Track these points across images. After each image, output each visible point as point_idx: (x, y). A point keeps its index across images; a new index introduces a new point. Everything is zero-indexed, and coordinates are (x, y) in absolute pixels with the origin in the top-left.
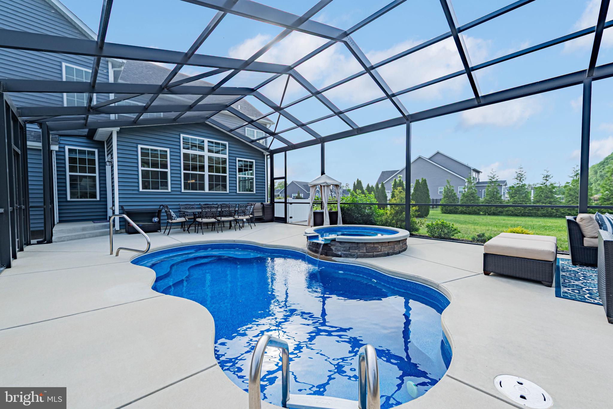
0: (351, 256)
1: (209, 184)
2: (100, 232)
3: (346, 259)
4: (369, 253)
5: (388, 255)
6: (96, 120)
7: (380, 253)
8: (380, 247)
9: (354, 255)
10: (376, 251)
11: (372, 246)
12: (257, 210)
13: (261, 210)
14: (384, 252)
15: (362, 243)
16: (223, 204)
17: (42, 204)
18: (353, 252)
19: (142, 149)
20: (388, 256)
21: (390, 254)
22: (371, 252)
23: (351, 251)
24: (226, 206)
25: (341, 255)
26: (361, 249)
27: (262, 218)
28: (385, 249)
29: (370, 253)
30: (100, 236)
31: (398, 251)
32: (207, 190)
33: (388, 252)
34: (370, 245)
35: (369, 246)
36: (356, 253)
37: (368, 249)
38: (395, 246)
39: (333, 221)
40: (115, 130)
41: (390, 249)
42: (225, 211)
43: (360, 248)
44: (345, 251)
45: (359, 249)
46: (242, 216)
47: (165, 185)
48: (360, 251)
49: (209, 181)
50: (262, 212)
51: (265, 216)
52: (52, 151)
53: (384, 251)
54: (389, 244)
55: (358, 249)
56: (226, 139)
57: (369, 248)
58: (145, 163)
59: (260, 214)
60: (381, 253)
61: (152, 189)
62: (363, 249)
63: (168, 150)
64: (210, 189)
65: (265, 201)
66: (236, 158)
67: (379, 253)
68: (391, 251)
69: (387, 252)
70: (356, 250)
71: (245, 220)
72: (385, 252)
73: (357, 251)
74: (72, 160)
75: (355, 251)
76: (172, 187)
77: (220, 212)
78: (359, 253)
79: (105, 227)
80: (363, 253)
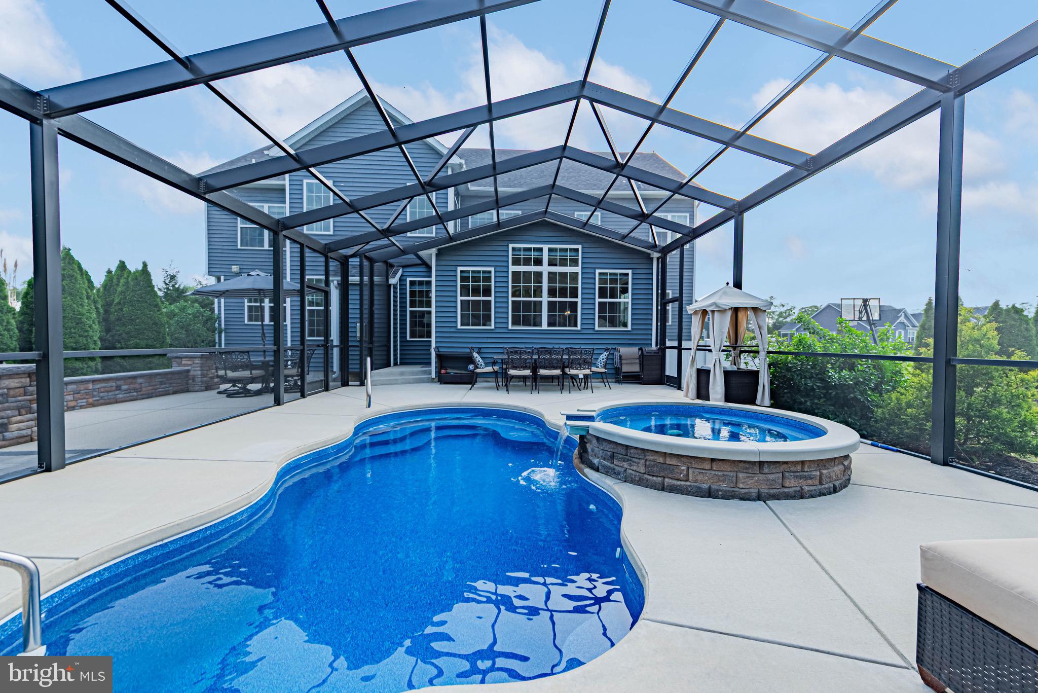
0: (615, 473)
1: (549, 316)
2: (414, 379)
3: (603, 480)
4: (653, 476)
5: (710, 494)
6: (412, 243)
7: (683, 483)
8: (683, 468)
9: (619, 473)
10: (670, 476)
11: (661, 460)
12: (629, 361)
13: (637, 361)
14: (696, 484)
15: (636, 448)
16: (571, 348)
17: (358, 344)
18: (618, 466)
19: (462, 272)
20: (709, 496)
21: (720, 493)
22: (657, 476)
23: (616, 462)
24: (546, 351)
25: (598, 468)
26: (633, 462)
27: (638, 375)
28: (700, 477)
29: (655, 478)
30: (413, 383)
31: (752, 490)
32: (545, 326)
33: (710, 487)
34: (656, 458)
35: (651, 458)
36: (622, 470)
37: (649, 465)
38: (741, 475)
39: (702, 391)
40: (434, 251)
41: (719, 481)
42: (544, 358)
43: (634, 459)
44: (604, 459)
45: (631, 460)
46: (577, 369)
47: (487, 319)
48: (632, 468)
49: (549, 311)
50: (640, 364)
51: (645, 373)
52: (390, 285)
53: (696, 481)
54: (715, 466)
55: (628, 460)
56: (579, 239)
57: (652, 463)
58: (465, 291)
59: (636, 368)
60: (688, 483)
61: (472, 325)
62: (639, 463)
63: (492, 269)
64: (549, 325)
65: (651, 344)
66: (595, 271)
67: (679, 483)
68: (724, 486)
69: (705, 486)
70: (624, 461)
71: (581, 376)
72: (700, 485)
73: (626, 465)
74: (413, 294)
75: (621, 465)
76: (495, 323)
77: (535, 360)
78: (630, 471)
79: (425, 372)
80: (638, 474)
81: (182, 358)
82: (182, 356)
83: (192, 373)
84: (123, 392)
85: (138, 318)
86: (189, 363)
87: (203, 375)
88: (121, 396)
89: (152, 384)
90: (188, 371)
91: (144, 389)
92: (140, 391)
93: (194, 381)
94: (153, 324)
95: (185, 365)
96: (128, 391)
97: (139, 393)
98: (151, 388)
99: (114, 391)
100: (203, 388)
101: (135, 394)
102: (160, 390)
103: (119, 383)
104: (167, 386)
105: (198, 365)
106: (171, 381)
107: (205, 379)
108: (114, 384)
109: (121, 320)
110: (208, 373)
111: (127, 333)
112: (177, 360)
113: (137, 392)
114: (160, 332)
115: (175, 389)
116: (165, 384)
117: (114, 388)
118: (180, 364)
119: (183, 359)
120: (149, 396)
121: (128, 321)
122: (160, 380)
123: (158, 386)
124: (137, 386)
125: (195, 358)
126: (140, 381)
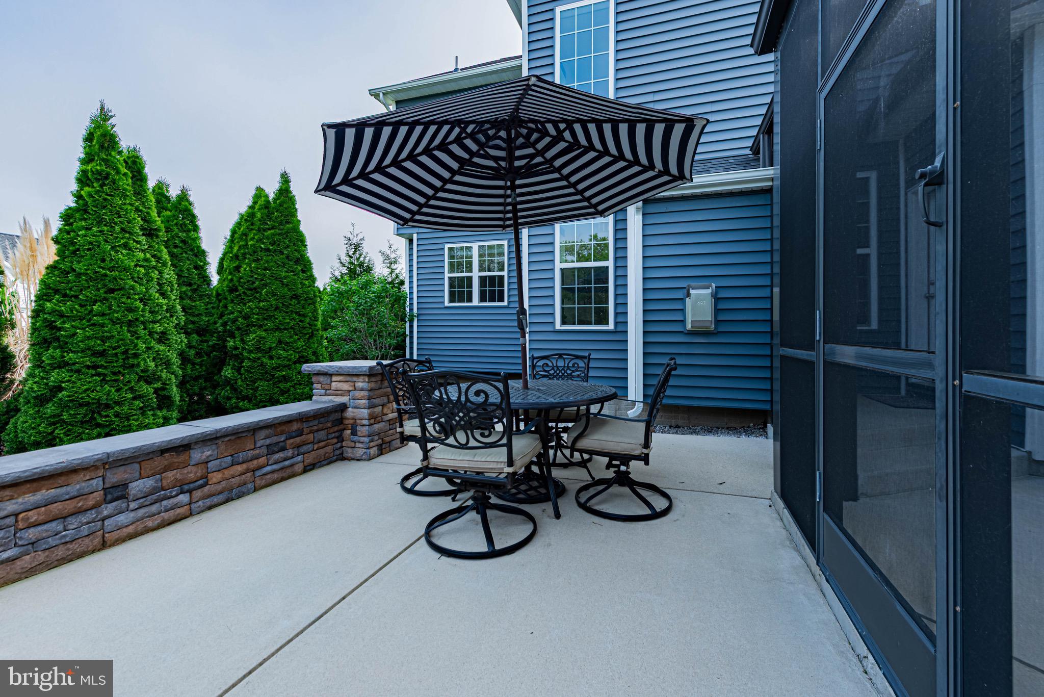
81: (331, 375)
82: (331, 371)
83: (350, 412)
84: (133, 505)
85: (265, 285)
86: (346, 386)
87: (374, 419)
88: (122, 519)
89: (241, 456)
90: (343, 407)
91: (215, 477)
92: (206, 484)
93: (354, 433)
94: (291, 298)
95: (339, 393)
96: (155, 496)
97: (197, 494)
98: (239, 468)
99: (96, 506)
100: (374, 451)
101: (184, 498)
102: (268, 468)
103: (114, 477)
104: (290, 453)
105: (363, 393)
106: (298, 440)
107: (377, 427)
108: (97, 483)
109: (237, 290)
110: (385, 411)
111: (247, 317)
112: (322, 379)
113: (190, 492)
114: (304, 316)
115: (310, 458)
116: (283, 449)
117: (98, 496)
118: (327, 391)
119: (334, 378)
120: (231, 495)
121: (249, 293)
122: (268, 442)
123: (262, 460)
124: (191, 473)
125: (357, 375)
126: (197, 455)
